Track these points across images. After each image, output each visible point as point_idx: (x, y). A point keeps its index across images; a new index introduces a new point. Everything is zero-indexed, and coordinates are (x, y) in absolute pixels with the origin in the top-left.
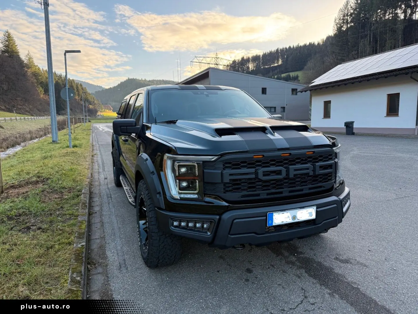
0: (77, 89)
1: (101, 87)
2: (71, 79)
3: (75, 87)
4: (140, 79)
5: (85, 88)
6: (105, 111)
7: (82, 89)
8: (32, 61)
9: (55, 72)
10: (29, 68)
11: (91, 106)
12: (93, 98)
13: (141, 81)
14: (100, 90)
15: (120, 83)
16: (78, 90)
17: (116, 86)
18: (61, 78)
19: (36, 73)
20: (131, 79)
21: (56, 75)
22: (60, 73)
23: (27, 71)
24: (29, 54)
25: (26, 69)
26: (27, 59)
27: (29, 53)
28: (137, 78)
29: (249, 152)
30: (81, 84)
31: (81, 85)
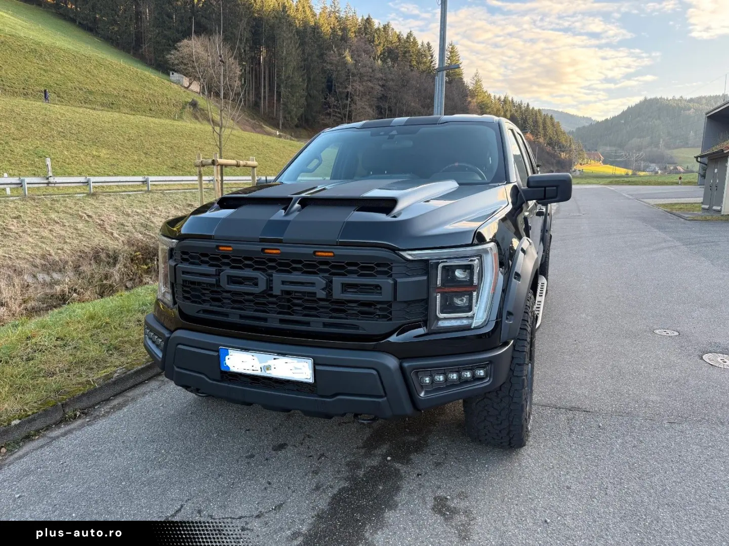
0: (543, 125)
1: (590, 119)
2: (536, 108)
3: (541, 121)
4: (670, 98)
5: (558, 122)
6: (589, 162)
7: (553, 125)
8: (480, 86)
9: (512, 100)
10: (473, 96)
11: (563, 155)
12: (570, 141)
13: (671, 103)
14: (587, 125)
15: (625, 108)
16: (545, 128)
17: (618, 116)
18: (520, 108)
19: (483, 105)
20: (651, 100)
21: (514, 103)
22: (520, 101)
23: (470, 102)
24: (477, 75)
25: (469, 99)
26: (474, 82)
27: (477, 73)
28: (663, 97)
29: (214, 239)
30: (551, 116)
31: (552, 118)
